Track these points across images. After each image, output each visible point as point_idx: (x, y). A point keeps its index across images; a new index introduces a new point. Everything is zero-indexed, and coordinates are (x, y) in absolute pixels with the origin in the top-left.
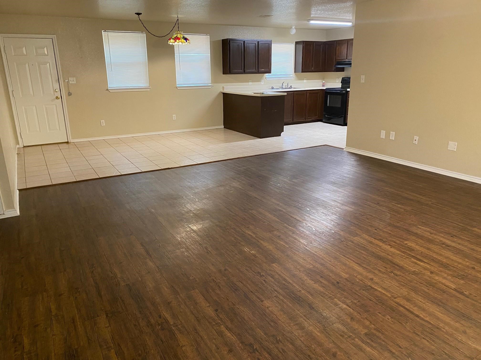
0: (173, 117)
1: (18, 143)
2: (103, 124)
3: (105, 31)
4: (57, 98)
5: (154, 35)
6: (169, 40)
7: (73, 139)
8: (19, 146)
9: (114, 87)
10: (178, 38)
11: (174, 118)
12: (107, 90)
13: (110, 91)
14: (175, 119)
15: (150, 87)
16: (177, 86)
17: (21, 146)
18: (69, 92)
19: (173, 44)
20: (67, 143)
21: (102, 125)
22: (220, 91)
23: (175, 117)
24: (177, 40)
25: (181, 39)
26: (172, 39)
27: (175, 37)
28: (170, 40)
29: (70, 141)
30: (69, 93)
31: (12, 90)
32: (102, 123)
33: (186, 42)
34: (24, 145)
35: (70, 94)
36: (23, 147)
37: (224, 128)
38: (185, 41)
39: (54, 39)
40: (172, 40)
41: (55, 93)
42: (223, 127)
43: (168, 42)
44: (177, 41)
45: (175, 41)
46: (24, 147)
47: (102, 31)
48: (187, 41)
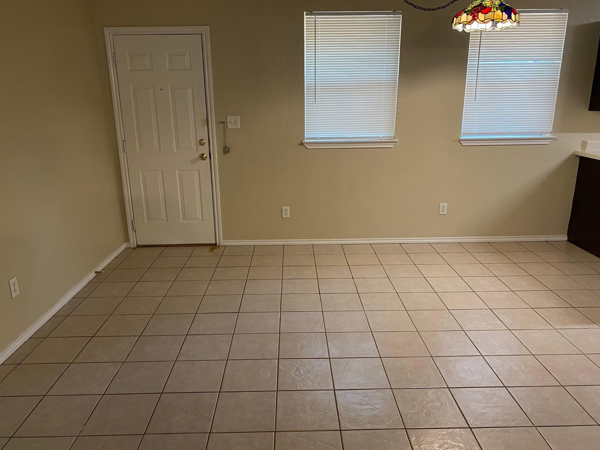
0: (441, 209)
1: (127, 240)
2: (286, 214)
3: (310, 13)
4: (202, 157)
5: (414, 6)
6: (457, 18)
7: (226, 239)
8: (129, 244)
9: (317, 138)
10: (485, 7)
11: (443, 211)
12: (302, 144)
13: (307, 147)
14: (445, 213)
15: (396, 140)
16: (462, 137)
17: (133, 244)
18: (225, 145)
19: (468, 28)
20: (214, 246)
21: (284, 216)
22: (574, 151)
23: (446, 209)
24: (480, 14)
25: (492, 10)
26: (465, 12)
27: (475, 7)
28: (460, 17)
29: (219, 244)
30: (225, 147)
31: (123, 139)
32: (283, 213)
33: (510, 17)
34: (139, 244)
35: (226, 150)
36: (136, 246)
37: (569, 240)
38: (505, 16)
39: (204, 34)
40: (464, 17)
41: (200, 147)
42: (566, 238)
43: (453, 22)
44: (481, 16)
45: (474, 17)
46: (138, 246)
47: (305, 13)
48: (513, 15)
